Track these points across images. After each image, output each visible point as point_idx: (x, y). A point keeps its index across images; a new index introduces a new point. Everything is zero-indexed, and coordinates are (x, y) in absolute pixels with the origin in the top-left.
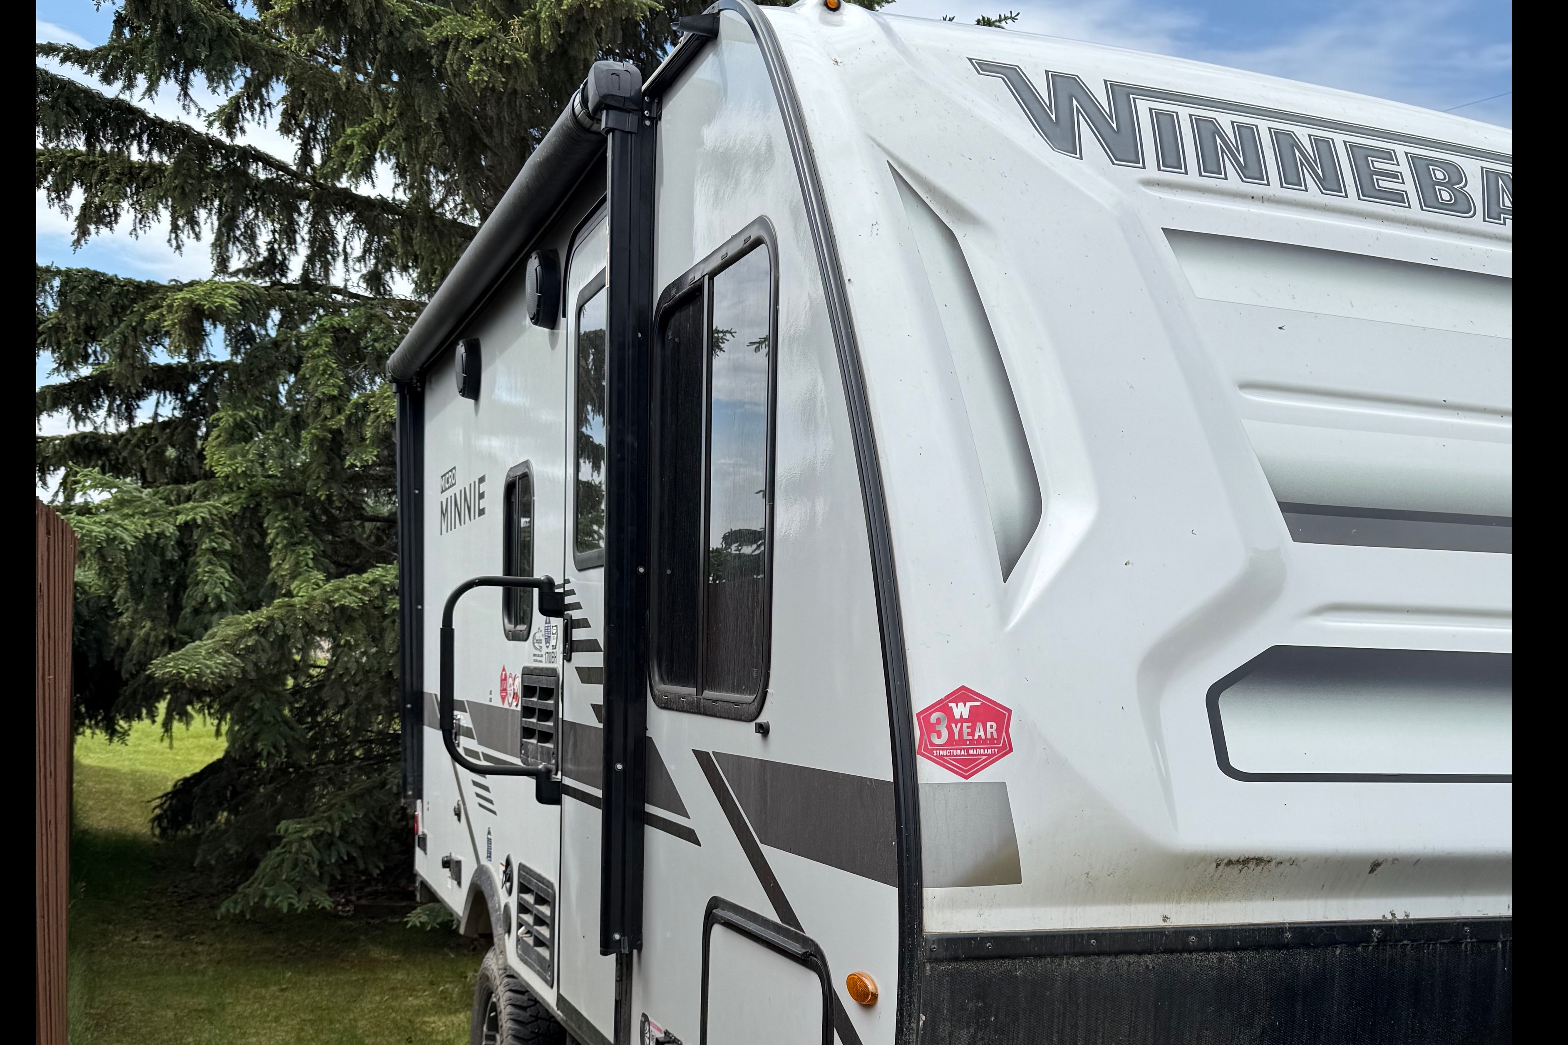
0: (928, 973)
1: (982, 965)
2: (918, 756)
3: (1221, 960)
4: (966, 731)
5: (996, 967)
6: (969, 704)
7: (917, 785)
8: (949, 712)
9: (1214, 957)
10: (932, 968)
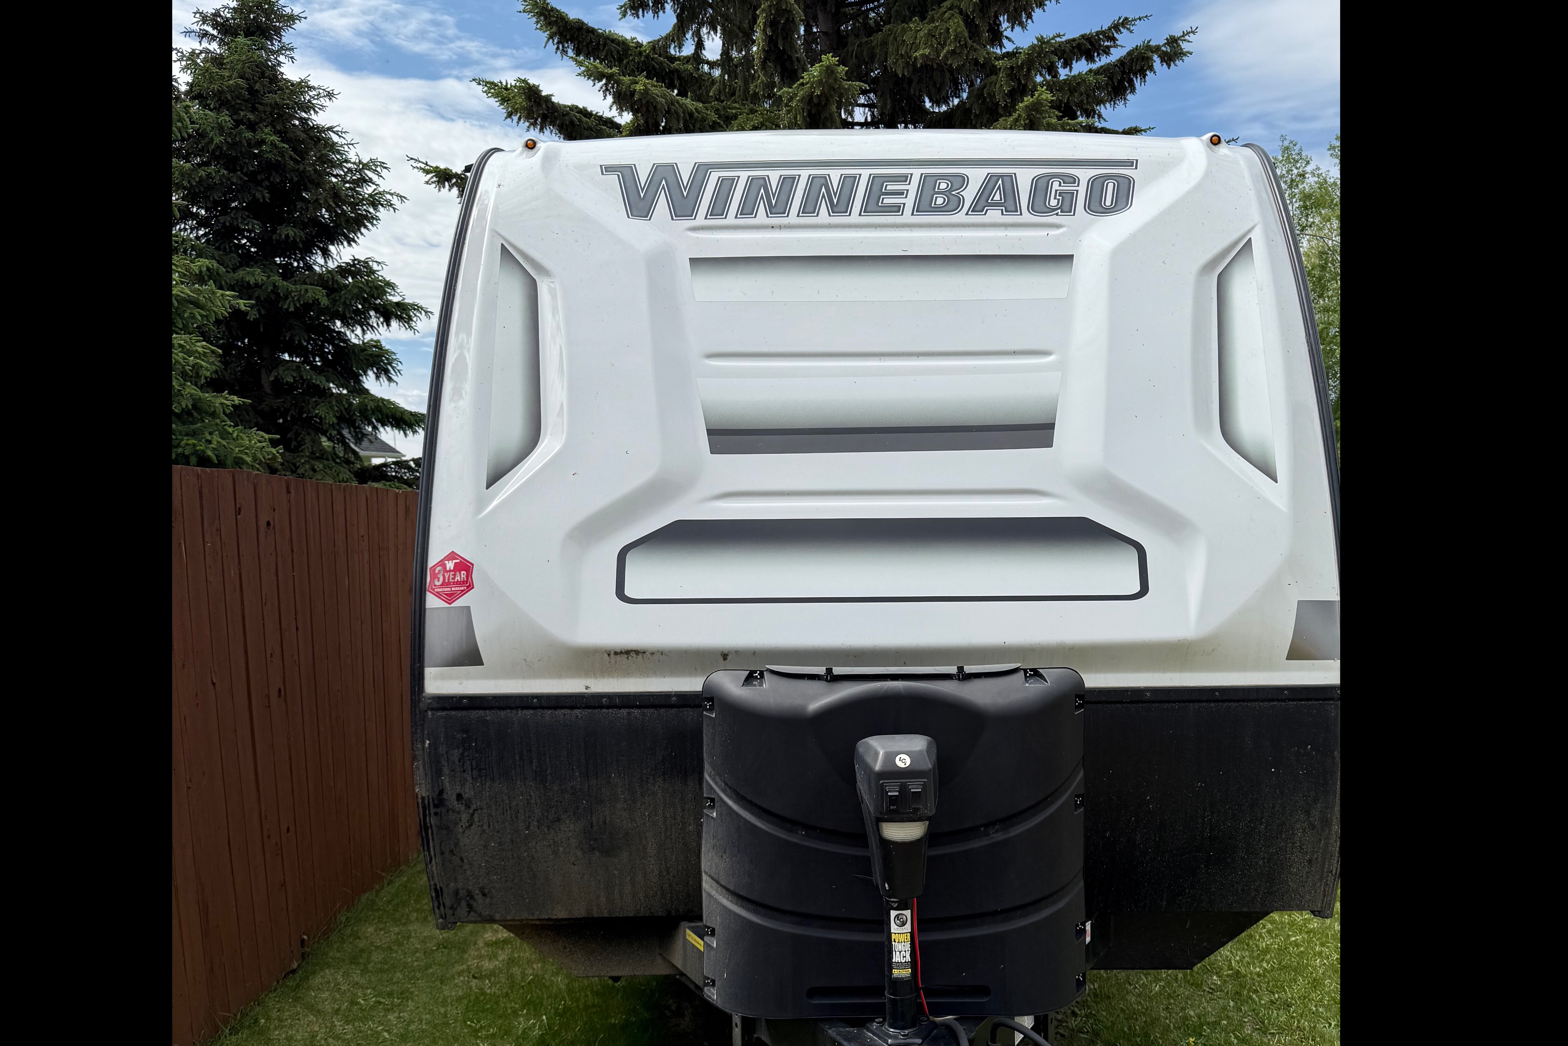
0: (430, 716)
1: (464, 713)
2: (428, 593)
3: (629, 713)
4: (451, 577)
5: (474, 714)
6: (454, 561)
7: (425, 609)
8: (444, 566)
9: (624, 711)
10: (432, 714)
